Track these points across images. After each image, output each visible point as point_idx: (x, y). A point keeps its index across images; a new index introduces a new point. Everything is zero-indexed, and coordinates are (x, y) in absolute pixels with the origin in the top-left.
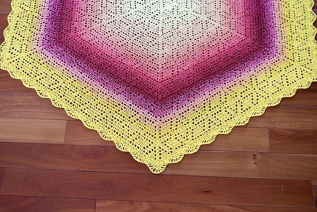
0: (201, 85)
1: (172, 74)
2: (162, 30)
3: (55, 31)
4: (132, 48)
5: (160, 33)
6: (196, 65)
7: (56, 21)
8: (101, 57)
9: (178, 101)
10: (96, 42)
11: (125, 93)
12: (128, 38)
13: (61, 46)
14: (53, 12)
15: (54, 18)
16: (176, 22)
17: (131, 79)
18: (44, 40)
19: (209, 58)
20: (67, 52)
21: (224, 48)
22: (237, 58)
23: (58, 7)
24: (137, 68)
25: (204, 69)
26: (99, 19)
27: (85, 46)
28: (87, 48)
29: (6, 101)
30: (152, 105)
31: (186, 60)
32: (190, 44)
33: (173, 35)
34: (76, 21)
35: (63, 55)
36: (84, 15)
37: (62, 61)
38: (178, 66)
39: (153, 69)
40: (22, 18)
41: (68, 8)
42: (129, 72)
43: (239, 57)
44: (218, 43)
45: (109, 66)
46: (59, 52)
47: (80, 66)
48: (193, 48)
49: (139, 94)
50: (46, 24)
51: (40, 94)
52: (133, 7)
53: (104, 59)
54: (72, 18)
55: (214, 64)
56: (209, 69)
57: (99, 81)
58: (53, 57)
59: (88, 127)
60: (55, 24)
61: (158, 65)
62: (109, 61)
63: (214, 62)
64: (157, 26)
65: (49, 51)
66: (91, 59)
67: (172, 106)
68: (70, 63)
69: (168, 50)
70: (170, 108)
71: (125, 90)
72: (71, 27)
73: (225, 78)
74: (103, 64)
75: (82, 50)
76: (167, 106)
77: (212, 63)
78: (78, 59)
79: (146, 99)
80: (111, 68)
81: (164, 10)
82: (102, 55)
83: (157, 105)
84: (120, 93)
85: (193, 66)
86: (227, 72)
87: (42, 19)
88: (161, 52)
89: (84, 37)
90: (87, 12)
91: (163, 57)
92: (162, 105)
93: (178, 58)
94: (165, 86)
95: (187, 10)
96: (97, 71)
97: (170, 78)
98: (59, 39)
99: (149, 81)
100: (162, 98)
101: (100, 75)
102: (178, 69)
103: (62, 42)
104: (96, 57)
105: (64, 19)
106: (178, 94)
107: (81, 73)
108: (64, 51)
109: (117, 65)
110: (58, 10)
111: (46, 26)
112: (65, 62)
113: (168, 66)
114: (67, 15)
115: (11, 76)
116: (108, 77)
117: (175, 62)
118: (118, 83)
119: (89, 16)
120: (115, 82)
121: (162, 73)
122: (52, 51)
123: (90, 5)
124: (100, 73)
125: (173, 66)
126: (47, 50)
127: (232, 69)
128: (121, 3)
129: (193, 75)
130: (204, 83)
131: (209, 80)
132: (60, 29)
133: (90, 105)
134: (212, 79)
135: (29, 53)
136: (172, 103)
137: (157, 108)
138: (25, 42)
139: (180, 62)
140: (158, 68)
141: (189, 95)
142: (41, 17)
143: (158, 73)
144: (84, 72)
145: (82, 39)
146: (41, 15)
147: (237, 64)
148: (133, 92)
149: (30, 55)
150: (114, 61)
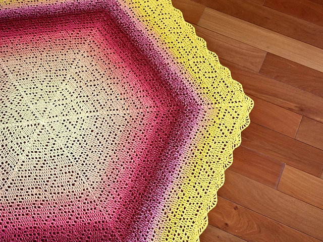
0: (59, 12)
1: (80, 31)
2: (64, 80)
3: (181, 122)
4: (105, 72)
5: (68, 77)
6: (53, 31)
7: (176, 134)
8: (141, 73)
9: (88, 6)
10: (140, 92)
11: (133, 29)
12: (104, 84)
13: (180, 101)
14: (176, 149)
15: (177, 140)
16: (45, 84)
17: (121, 40)
18: (196, 116)
19: (36, 33)
20: (176, 92)
21: (15, 38)
22: (10, 24)
23: (168, 153)
24: (111, 49)
25: (47, 25)
26: (126, 120)
27: (153, 91)
28: (152, 88)
29: (252, 63)
30: (114, 10)
31: (59, 40)
32: (44, 54)
33: (56, 70)
34: (152, 126)
35: (180, 89)
36: (140, 130)
37: (183, 84)
38: (70, 37)
39: (96, 42)
40: (215, 155)
41: (156, 147)
42: (120, 48)
43: (7, 24)
44: (17, 45)
45: (138, 60)
46: (184, 94)
47: (167, 71)
48: (45, 49)
49: (121, 23)
50: (188, 136)
51: (216, 56)
52: (80, 121)
53: (140, 70)
54: (156, 132)
55: (35, 26)
56: (43, 23)
57: (154, 49)
58: (192, 91)
59: (180, 11)
60: (178, 132)
61: (89, 45)
62: (136, 66)
63: (33, 28)
64: (67, 87)
65: (194, 100)
66: (153, 75)
67: (96, 3)
68: (176, 79)
69: (71, 55)
70: (99, 3)
71: (132, 32)
72: (162, 120)
73: (34, 10)
74: (142, 65)
75: (158, 88)
76: (101, 5)
77: (36, 28)
78: (166, 79)
79: (117, 17)
80: (136, 58)
81: (48, 103)
82: (140, 75)
83: (109, 9)
84: (138, 31)
85: (56, 31)
86: (28, 15)
87: (191, 144)
88: (79, 56)
89: (151, 103)
90: (136, 134)
91: (79, 51)
92: (105, 7)
93: (66, 44)
94: (93, 23)
95: (23, 94)
96: (151, 60)
97: (84, 28)
98: (179, 110)
99: (105, 32)
100: (102, 12)
101: (151, 55)
102: (72, 34)
103: (177, 105)
104: (146, 75)
105: (166, 135)
106: (85, 11)
107: (168, 64)
108: (178, 94)
109: (129, 59)
110: (169, 150)
111: (190, 133)
112: (181, 81)
113: (80, 39)
114: (161, 138)
115: (241, 86)
116: (144, 50)
117: (70, 42)
118: (136, 41)
119: (135, 128)
120: (138, 43)
121: (89, 35)
122: (191, 99)
123: (129, 143)
124: (150, 57)
125: (75, 39)
126: (196, 102)
127: (21, 16)
128: (92, 131)
129: (60, 23)
130: (55, 12)
131: (49, 13)
132: (175, 123)
133: (170, 30)
134: (47, 13)
135: (217, 106)
136: (95, 6)
137: (111, 6)
138: (218, 122)
139: (65, 40)
140: (90, 42)
141: (75, 7)
142: (192, 148)
143: (93, 37)
144: (165, 64)
145: (154, 102)
146: (192, 150)
147: (13, 19)
148: (125, 28)
149: (216, 103)
150: (130, 64)
